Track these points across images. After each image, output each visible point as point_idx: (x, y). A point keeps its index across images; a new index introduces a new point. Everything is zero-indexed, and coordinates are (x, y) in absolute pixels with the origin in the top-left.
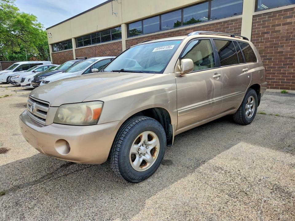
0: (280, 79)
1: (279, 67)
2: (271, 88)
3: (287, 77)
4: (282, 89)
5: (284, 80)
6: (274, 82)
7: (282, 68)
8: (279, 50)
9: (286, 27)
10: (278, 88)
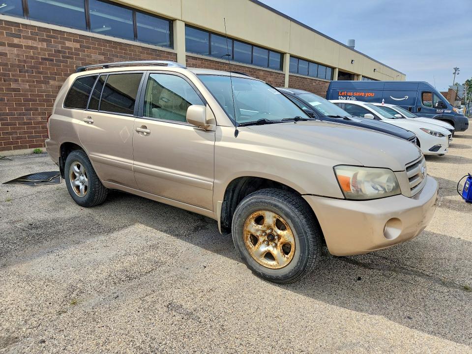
0: (25, 133)
1: (20, 114)
2: (15, 148)
3: (35, 128)
4: (32, 148)
5: (31, 133)
6: (18, 138)
7: (24, 115)
8: (13, 86)
9: (15, 51)
10: (26, 148)
